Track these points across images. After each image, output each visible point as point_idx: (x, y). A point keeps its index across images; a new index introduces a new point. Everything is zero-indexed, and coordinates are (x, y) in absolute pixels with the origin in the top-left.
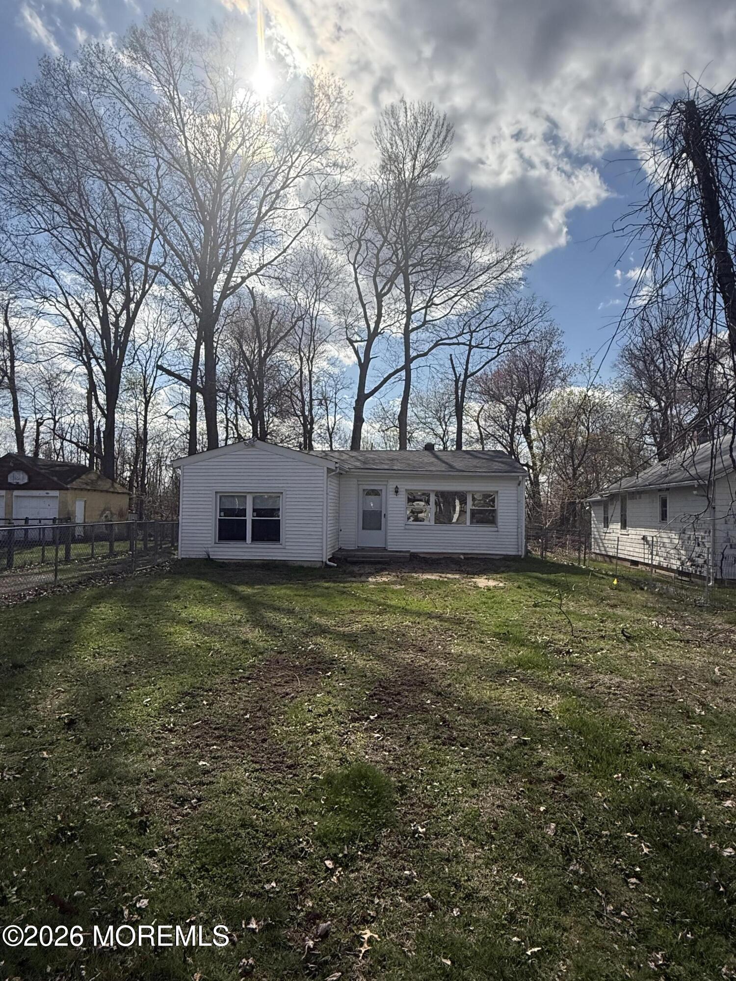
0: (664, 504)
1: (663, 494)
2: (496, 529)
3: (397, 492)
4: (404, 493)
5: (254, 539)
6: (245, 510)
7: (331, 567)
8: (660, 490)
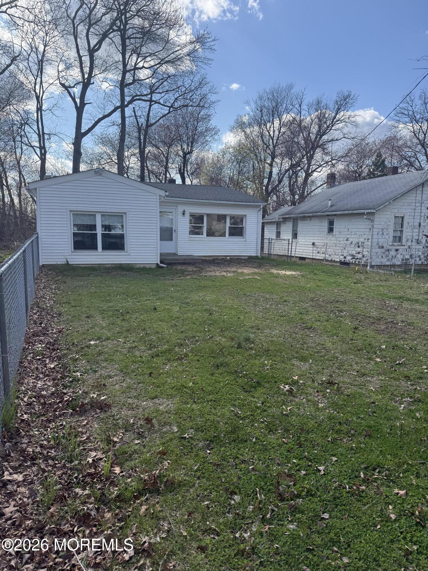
0: (331, 223)
1: (330, 218)
2: (244, 240)
3: (184, 214)
4: (188, 215)
5: (104, 248)
6: (95, 226)
7: (162, 267)
8: (328, 215)
